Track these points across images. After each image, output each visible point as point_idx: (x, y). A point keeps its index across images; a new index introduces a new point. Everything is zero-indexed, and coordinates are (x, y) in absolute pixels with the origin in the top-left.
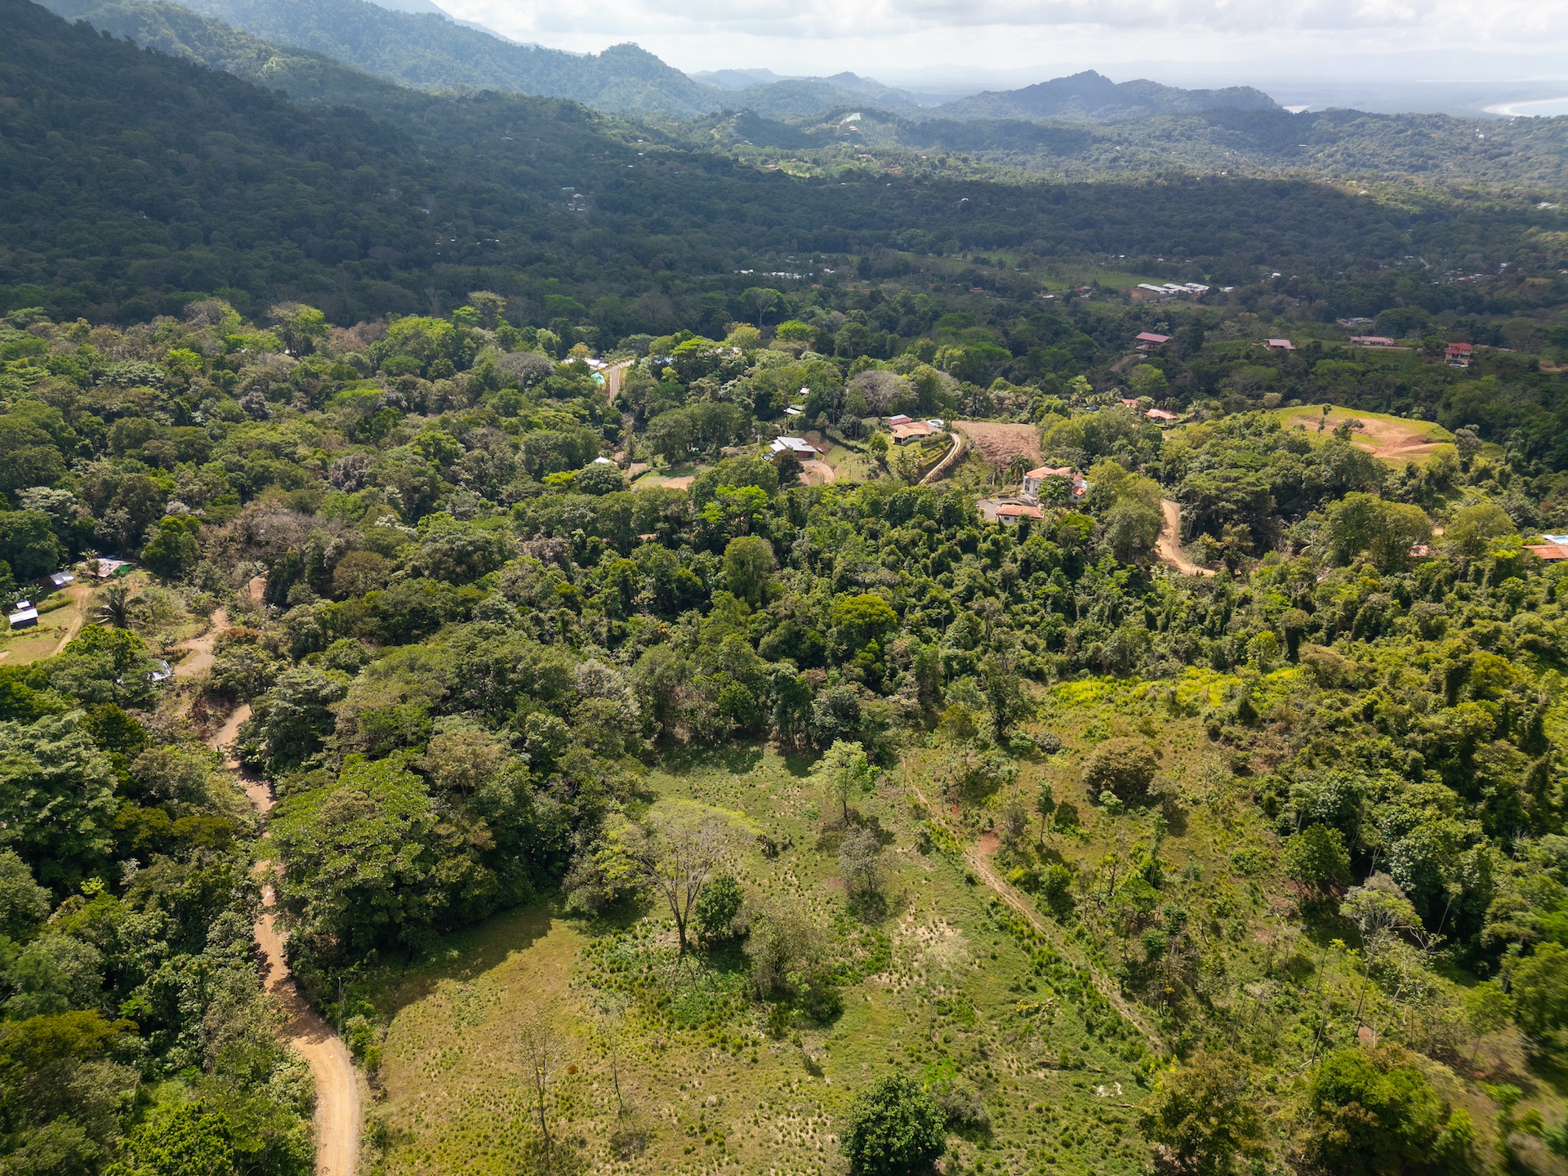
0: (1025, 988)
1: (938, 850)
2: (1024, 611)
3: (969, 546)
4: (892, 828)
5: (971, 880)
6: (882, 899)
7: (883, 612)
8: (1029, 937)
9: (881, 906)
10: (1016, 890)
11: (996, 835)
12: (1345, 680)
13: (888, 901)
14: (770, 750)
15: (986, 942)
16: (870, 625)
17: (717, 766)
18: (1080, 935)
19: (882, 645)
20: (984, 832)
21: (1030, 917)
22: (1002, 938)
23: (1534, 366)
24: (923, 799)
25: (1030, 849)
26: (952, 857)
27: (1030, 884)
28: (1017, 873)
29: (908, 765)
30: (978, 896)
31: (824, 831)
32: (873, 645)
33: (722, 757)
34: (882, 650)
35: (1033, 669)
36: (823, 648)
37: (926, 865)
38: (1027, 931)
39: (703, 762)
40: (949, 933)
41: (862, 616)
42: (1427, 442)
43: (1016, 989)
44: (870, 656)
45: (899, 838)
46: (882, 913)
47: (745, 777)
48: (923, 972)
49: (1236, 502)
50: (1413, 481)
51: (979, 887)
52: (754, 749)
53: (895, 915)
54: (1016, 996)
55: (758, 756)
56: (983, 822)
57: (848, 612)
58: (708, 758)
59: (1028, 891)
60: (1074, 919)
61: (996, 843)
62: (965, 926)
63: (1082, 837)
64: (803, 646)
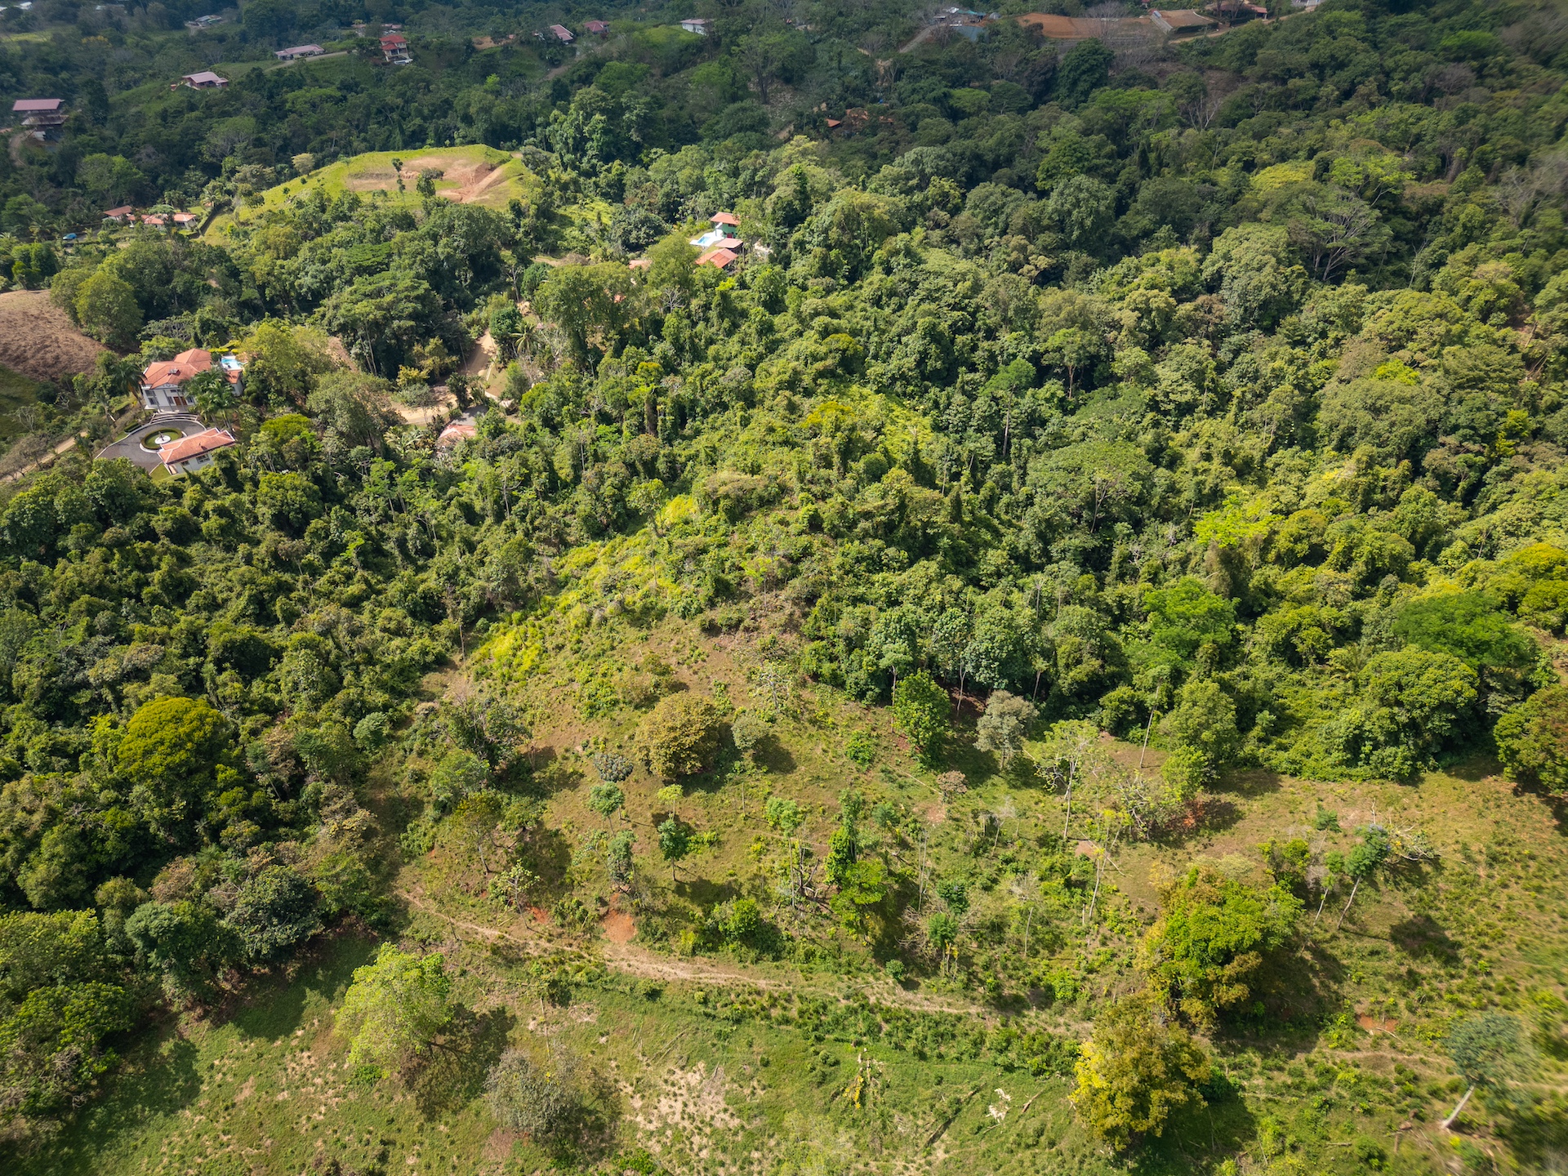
0: (828, 1070)
1: (578, 985)
2: (333, 583)
3: (185, 532)
4: (494, 1002)
5: (653, 994)
6: (582, 1110)
7: (201, 718)
8: (773, 1006)
9: (590, 1119)
10: (701, 960)
11: (619, 911)
12: (761, 498)
13: (586, 1103)
14: (194, 1028)
15: (739, 1049)
16: (198, 751)
17: (134, 1122)
18: (809, 955)
19: (238, 763)
20: (601, 918)
21: (746, 979)
22: (748, 1030)
23: (470, 49)
24: (492, 933)
25: (672, 898)
26: (601, 981)
27: (711, 939)
28: (689, 938)
29: (422, 898)
30: (677, 1004)
31: (410, 1084)
32: (225, 773)
33: (127, 1104)
34: (243, 770)
35: (429, 658)
36: (143, 826)
37: (582, 1014)
38: (765, 1001)
39: (102, 1138)
40: (694, 1079)
41: (177, 746)
42: (492, 169)
43: (823, 1080)
44: (237, 792)
45: (514, 1008)
46: (600, 1127)
47: (203, 1102)
48: (720, 1156)
49: (410, 317)
50: (525, 221)
51: (667, 992)
52: (166, 1048)
53: (616, 1115)
54: (832, 1086)
55: (187, 1053)
56: (592, 908)
57: (147, 753)
58: (103, 1125)
59: (714, 949)
60: (789, 944)
61: (627, 920)
62: (702, 1053)
63: (711, 843)
64: (109, 845)
